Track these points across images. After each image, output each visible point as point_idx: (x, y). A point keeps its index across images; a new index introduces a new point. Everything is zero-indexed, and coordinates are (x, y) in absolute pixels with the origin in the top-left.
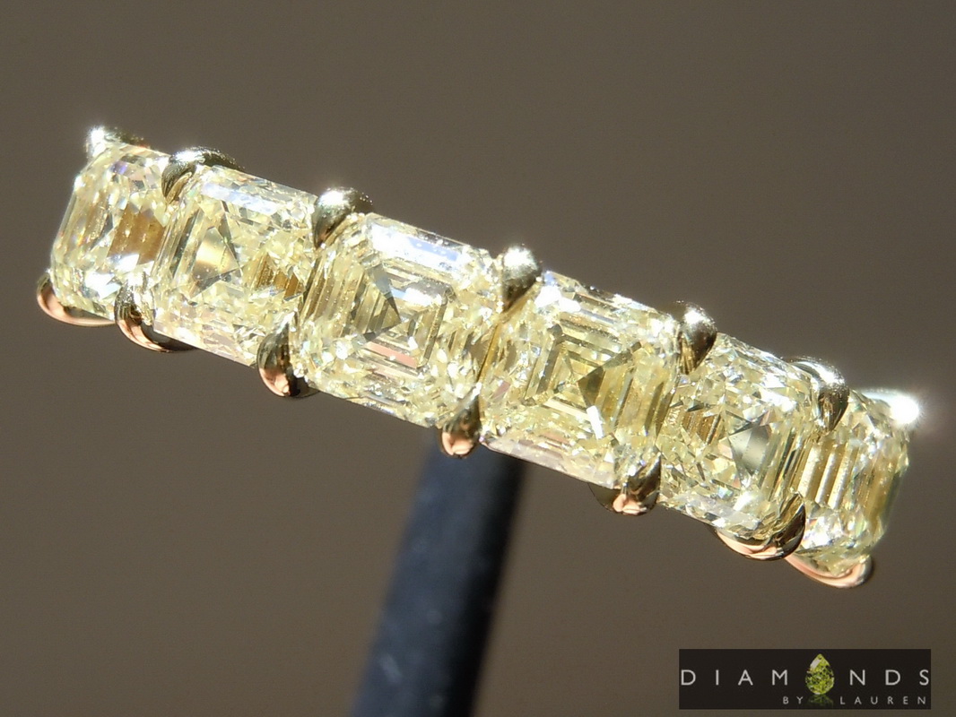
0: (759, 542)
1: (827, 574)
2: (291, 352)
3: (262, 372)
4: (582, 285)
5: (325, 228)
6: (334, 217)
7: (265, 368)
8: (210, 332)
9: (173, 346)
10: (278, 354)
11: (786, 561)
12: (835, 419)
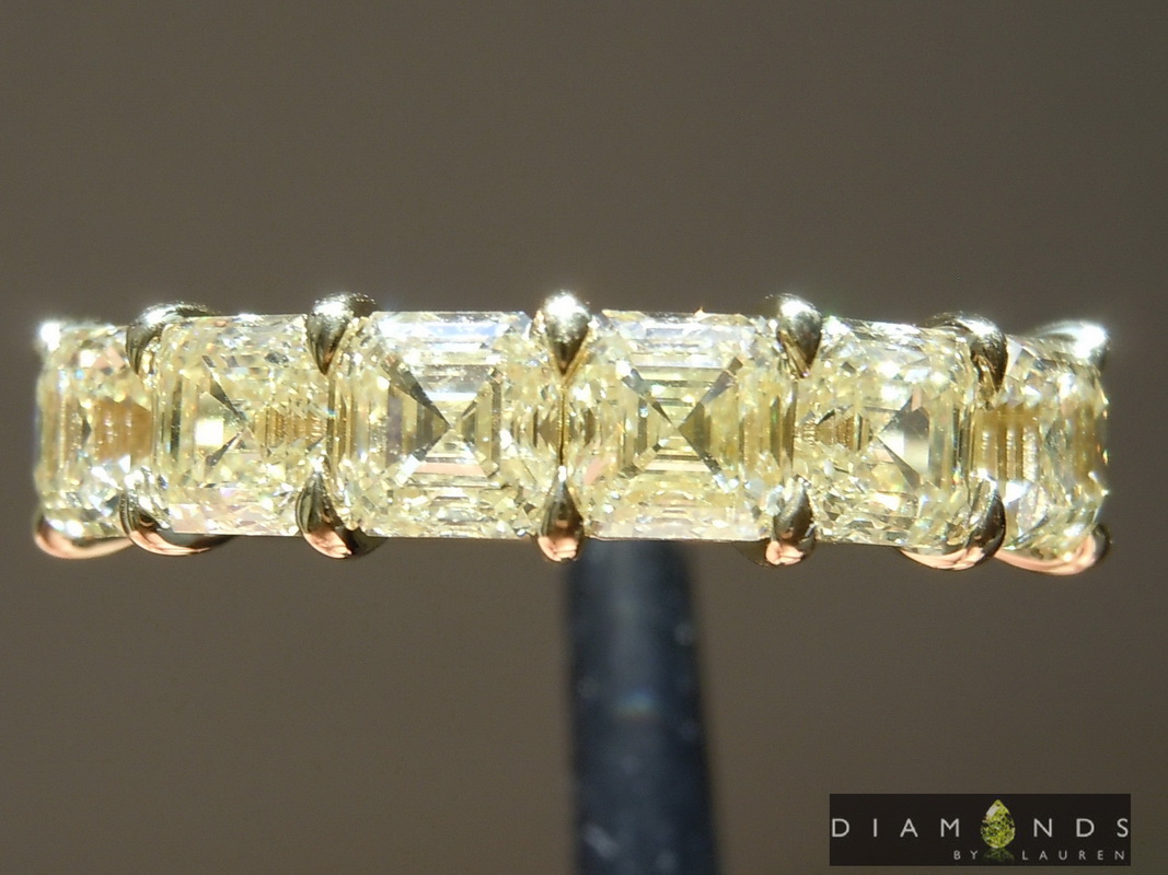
0: (956, 548)
1: (1055, 562)
3: (308, 537)
4: (649, 315)
6: (335, 330)
7: (309, 531)
10: (318, 510)
12: (999, 375)
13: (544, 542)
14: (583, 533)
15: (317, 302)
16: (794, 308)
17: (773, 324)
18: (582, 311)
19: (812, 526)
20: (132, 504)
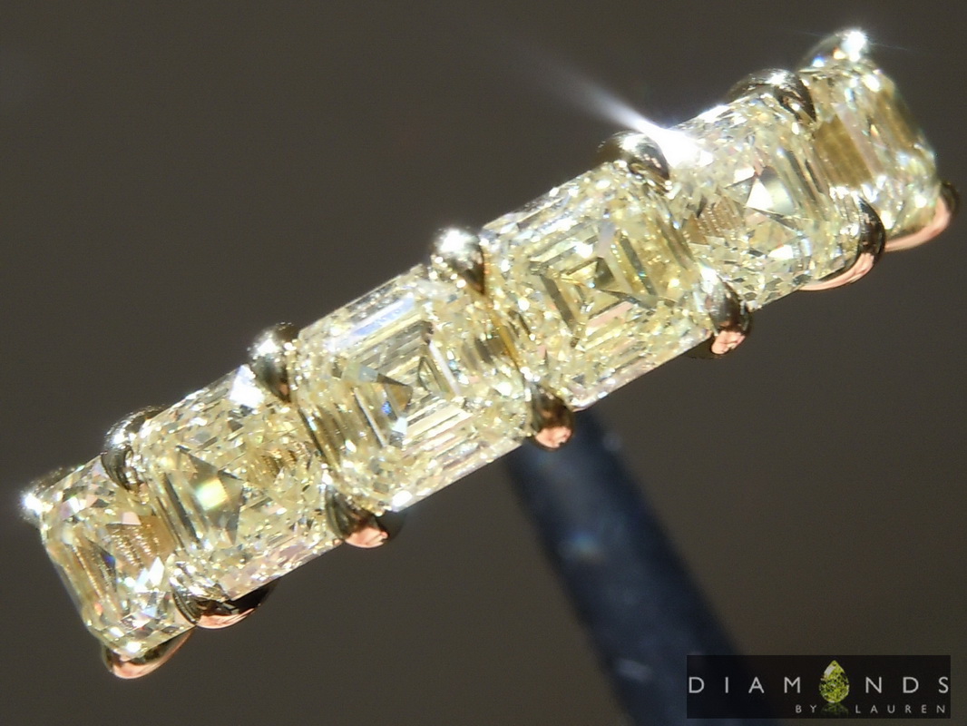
4: (516, 211)
5: (278, 381)
7: (346, 534)
9: (253, 600)
12: (809, 108)
13: (541, 437)
14: (569, 409)
15: (250, 349)
17: (622, 163)
18: (468, 237)
19: (742, 303)
20: (186, 599)
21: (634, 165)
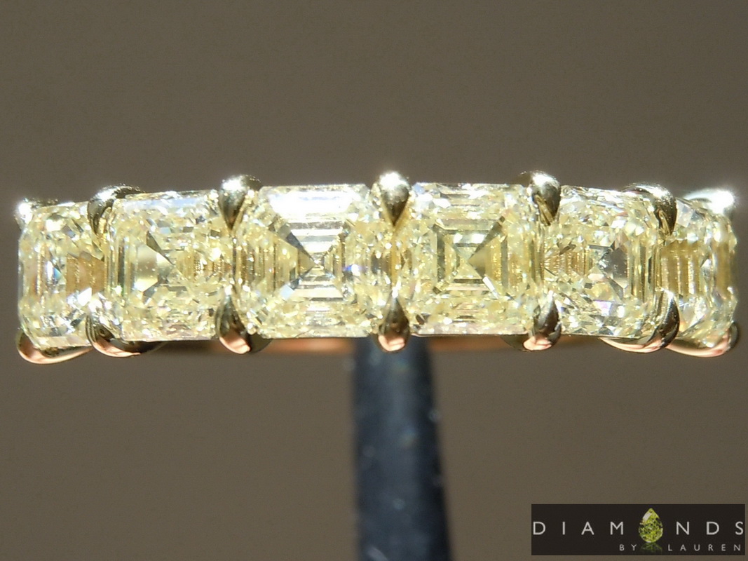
2: (240, 316)
3: (222, 340)
4: (445, 185)
5: (231, 211)
6: (237, 201)
7: (223, 336)
8: (170, 325)
9: (143, 348)
10: (230, 322)
11: (668, 349)
12: (672, 223)
13: (382, 339)
14: (409, 332)
15: (224, 181)
16: (542, 180)
17: (529, 190)
18: (405, 183)
19: (559, 323)
20: (94, 322)
21: (537, 196)
